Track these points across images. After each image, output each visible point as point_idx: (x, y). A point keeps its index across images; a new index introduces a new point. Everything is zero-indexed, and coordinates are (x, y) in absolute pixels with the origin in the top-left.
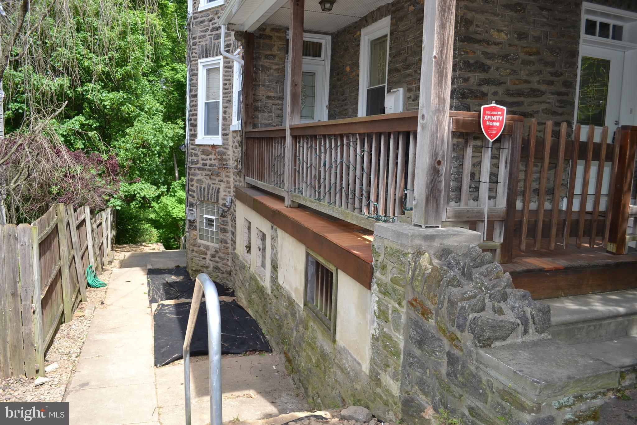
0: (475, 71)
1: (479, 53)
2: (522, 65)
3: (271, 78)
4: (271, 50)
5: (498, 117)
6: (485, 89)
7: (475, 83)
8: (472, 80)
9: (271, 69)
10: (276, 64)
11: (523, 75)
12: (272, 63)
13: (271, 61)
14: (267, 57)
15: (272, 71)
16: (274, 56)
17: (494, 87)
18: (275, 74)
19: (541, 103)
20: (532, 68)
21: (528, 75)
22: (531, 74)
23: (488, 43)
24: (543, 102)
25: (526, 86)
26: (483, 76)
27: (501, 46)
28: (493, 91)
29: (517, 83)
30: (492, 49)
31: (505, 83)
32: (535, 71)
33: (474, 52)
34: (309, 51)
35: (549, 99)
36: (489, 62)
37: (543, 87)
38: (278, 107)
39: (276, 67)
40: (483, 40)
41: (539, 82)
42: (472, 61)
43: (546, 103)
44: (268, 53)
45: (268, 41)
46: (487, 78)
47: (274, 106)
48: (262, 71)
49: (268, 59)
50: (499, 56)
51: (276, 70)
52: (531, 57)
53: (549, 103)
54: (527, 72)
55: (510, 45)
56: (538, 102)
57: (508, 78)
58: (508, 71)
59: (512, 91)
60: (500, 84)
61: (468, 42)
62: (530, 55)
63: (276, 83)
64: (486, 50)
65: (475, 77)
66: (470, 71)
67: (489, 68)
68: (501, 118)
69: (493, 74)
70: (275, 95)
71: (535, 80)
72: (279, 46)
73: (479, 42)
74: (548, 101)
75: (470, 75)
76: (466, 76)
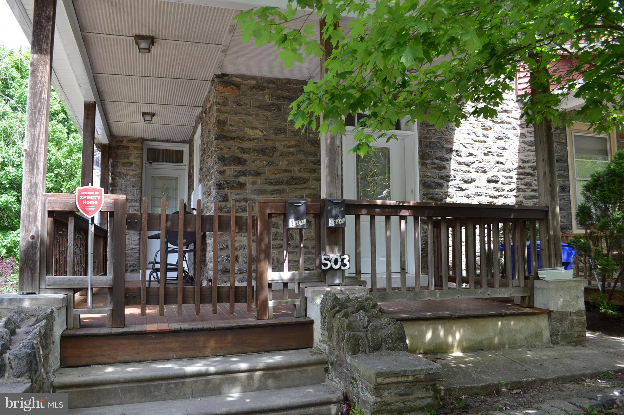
0: (230, 165)
1: (234, 148)
2: (282, 157)
3: (128, 183)
4: (128, 158)
5: (95, 197)
6: (242, 179)
7: (232, 175)
8: (228, 173)
9: (128, 175)
10: (133, 171)
11: (283, 164)
12: (129, 170)
13: (128, 168)
14: (124, 165)
15: (129, 177)
16: (131, 164)
17: (251, 177)
18: (133, 179)
19: (304, 189)
20: (292, 158)
21: (288, 165)
22: (290, 164)
23: (243, 139)
24: (307, 188)
25: (286, 174)
26: (239, 168)
27: (256, 141)
28: (251, 181)
29: (276, 172)
30: (246, 145)
31: (264, 173)
32: (295, 161)
33: (229, 148)
34: (173, 157)
35: (313, 185)
36: (245, 156)
37: (306, 175)
38: (135, 208)
39: (134, 173)
40: (238, 137)
41: (300, 171)
42: (227, 156)
43: (310, 189)
44: (125, 161)
45: (125, 151)
46: (243, 170)
47: (131, 208)
48: (119, 178)
49: (125, 166)
50: (254, 150)
51: (134, 176)
52: (290, 149)
53: (313, 189)
54: (287, 163)
55: (266, 140)
56: (300, 189)
57: (267, 169)
58: (264, 162)
59: (271, 180)
60: (258, 174)
61: (221, 140)
62: (290, 147)
63: (133, 187)
64: (241, 146)
65: (230, 170)
66: (225, 165)
67: (246, 161)
68: (99, 197)
69: (250, 166)
70: (132, 198)
71: (296, 169)
72: (136, 155)
73: (233, 139)
74: (313, 187)
75: (225, 168)
76: (222, 169)
